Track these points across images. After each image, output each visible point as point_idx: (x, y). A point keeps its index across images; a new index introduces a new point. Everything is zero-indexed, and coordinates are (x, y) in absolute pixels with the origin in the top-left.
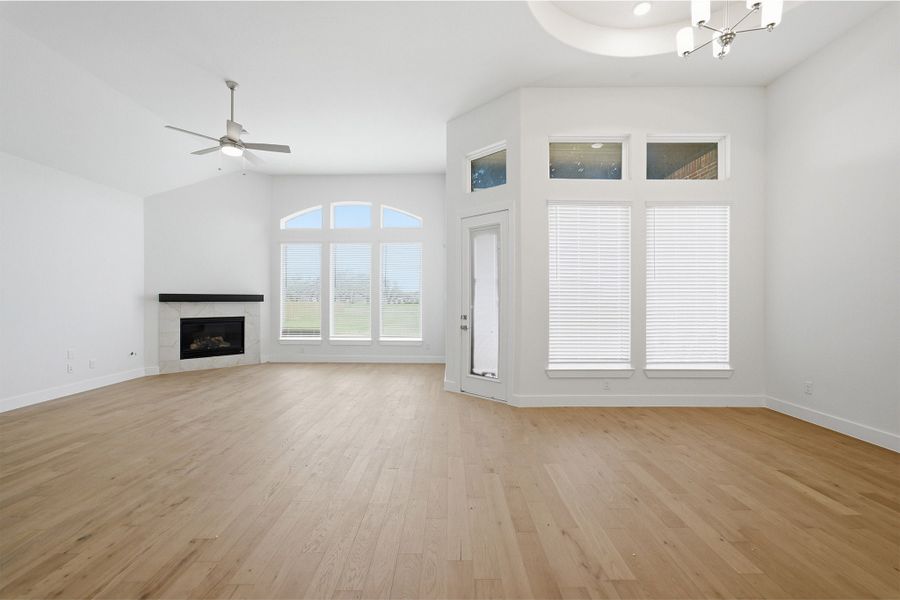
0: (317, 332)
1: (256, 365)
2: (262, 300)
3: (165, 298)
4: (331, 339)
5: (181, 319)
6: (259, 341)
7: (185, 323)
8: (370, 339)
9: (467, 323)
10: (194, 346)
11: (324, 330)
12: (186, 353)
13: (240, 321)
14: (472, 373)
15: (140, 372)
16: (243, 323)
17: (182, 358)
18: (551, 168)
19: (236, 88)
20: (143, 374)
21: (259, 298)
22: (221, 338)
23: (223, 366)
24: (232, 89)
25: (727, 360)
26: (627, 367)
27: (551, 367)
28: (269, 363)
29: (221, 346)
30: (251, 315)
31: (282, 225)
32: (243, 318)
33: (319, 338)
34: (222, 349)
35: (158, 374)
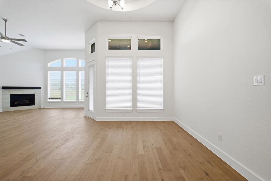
0: (60, 98)
1: (39, 109)
3: (4, 88)
5: (11, 95)
6: (40, 101)
8: (76, 100)
9: (88, 95)
10: (16, 103)
11: (62, 98)
12: (13, 105)
13: (33, 95)
14: (89, 110)
16: (34, 95)
17: (11, 107)
18: (109, 46)
19: (7, 21)
21: (40, 88)
22: (27, 100)
23: (27, 109)
25: (162, 106)
26: (131, 109)
27: (107, 108)
28: (44, 108)
30: (37, 93)
31: (49, 65)
32: (34, 94)
33: (60, 100)
34: (27, 104)
35: (2, 111)
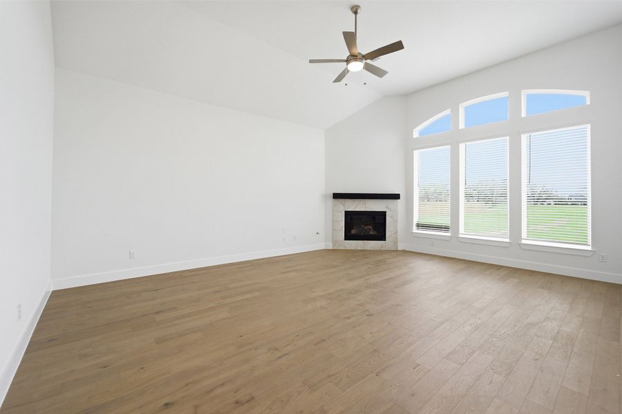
0: (446, 228)
1: (394, 251)
2: (399, 198)
3: (337, 196)
4: (461, 236)
5: (346, 212)
6: (397, 232)
7: (348, 214)
8: (508, 240)
10: (353, 232)
12: (349, 236)
13: (384, 214)
15: (321, 246)
16: (385, 216)
17: (345, 239)
19: (358, 11)
20: (323, 248)
21: (396, 197)
22: (371, 227)
23: (372, 249)
24: (356, 13)
28: (404, 251)
29: (371, 233)
30: (391, 210)
31: (416, 134)
32: (385, 212)
33: (448, 234)
34: (371, 235)
35: (332, 248)
